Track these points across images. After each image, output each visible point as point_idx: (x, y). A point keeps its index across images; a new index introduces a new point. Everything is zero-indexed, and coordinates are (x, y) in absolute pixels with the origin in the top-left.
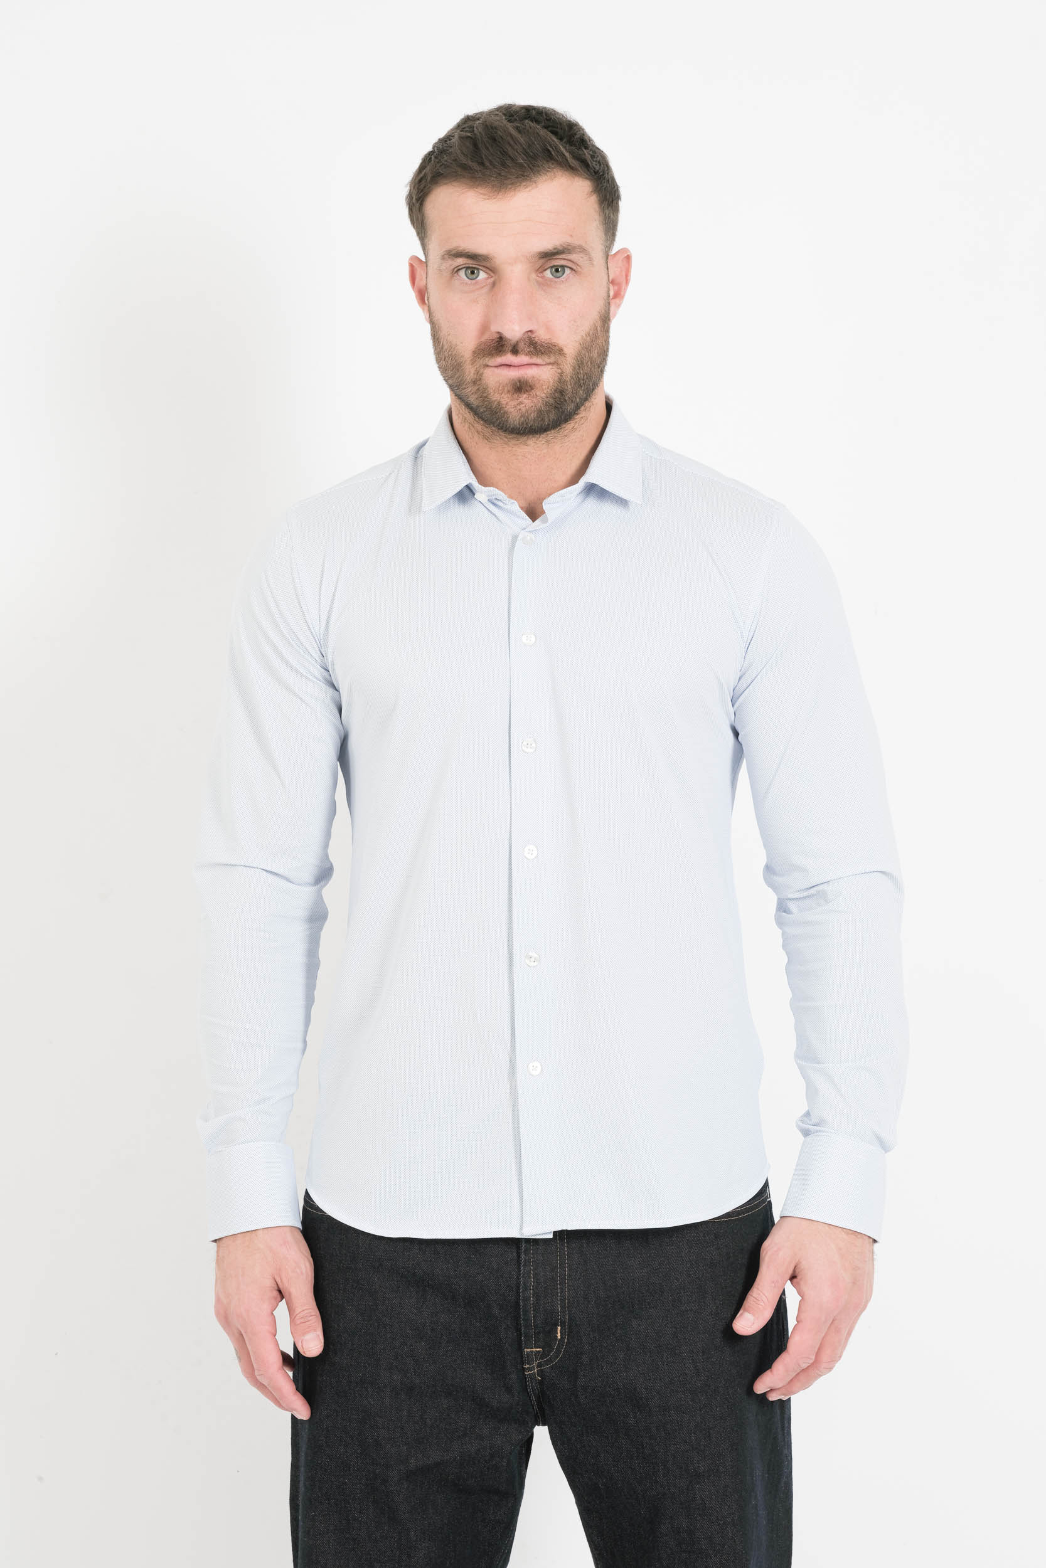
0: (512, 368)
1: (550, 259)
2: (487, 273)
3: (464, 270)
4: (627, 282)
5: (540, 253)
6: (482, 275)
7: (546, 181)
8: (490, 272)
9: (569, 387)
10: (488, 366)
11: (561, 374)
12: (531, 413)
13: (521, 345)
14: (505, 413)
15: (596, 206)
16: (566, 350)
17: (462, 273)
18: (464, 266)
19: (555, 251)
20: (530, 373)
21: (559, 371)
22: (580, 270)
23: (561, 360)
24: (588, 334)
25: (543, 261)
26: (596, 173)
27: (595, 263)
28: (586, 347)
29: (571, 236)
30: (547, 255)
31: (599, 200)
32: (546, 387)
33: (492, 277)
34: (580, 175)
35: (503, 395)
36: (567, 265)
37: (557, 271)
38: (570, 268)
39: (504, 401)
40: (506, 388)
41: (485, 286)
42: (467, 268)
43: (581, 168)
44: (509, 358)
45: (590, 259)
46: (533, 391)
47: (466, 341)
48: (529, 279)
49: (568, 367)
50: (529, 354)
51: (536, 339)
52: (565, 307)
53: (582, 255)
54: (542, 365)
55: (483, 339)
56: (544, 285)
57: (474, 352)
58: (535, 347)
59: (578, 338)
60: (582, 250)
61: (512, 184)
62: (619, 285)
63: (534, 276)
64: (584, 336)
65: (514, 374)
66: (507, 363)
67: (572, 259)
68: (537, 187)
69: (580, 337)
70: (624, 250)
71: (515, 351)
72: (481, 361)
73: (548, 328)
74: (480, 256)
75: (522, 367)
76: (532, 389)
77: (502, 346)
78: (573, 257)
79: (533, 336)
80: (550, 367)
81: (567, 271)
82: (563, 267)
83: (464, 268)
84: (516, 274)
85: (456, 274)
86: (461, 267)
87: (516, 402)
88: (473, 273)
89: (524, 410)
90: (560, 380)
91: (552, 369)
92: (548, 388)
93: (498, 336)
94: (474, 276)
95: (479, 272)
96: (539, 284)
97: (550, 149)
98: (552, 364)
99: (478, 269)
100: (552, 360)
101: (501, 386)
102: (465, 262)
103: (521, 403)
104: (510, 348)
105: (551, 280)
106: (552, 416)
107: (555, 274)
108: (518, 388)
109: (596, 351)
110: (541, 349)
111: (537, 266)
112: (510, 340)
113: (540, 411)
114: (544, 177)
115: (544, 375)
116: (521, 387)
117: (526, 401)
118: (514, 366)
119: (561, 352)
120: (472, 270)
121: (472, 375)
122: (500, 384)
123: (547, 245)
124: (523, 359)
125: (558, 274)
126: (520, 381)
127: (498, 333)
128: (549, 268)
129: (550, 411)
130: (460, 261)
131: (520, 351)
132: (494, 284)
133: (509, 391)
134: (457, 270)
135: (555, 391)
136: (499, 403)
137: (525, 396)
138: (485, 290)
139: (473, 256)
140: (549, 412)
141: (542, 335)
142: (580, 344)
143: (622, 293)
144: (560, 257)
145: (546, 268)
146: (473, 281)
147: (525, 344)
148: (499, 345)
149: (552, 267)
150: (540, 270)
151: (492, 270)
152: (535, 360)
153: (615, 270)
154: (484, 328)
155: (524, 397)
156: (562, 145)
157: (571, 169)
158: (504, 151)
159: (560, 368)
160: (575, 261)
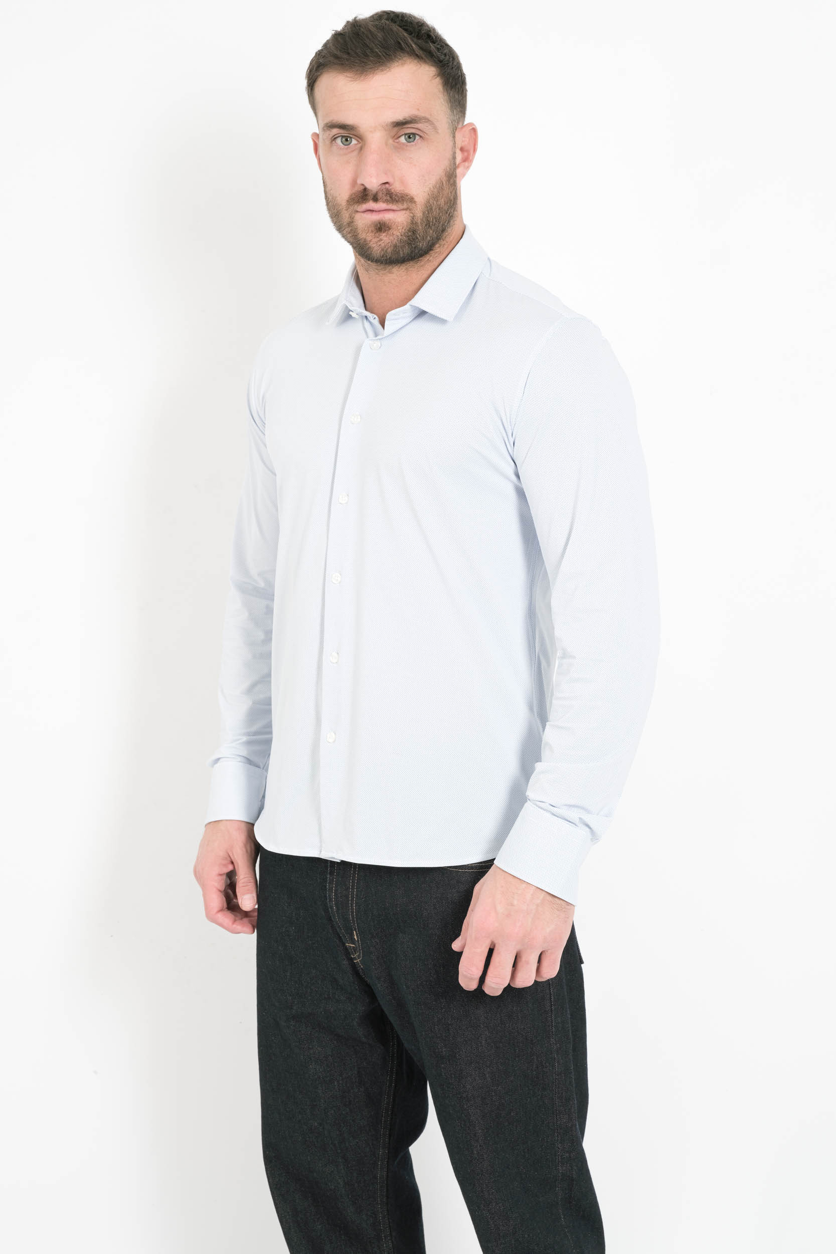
0: (374, 213)
1: (402, 128)
2: (358, 141)
3: (340, 138)
4: (475, 150)
5: (393, 123)
6: (354, 142)
7: (397, 66)
8: (358, 139)
9: (420, 227)
10: (357, 212)
11: (413, 218)
12: (388, 248)
13: (380, 195)
14: (370, 248)
15: (440, 87)
16: (416, 199)
17: (339, 141)
18: (340, 135)
19: (404, 121)
20: (388, 217)
21: (412, 215)
22: (427, 137)
23: (412, 206)
24: (435, 187)
25: (396, 129)
26: (441, 61)
27: (439, 131)
28: (434, 196)
29: (418, 110)
30: (400, 124)
31: (443, 83)
32: (401, 227)
33: (360, 143)
34: (425, 62)
35: (368, 234)
36: (417, 133)
37: (409, 137)
38: (421, 137)
39: (369, 239)
40: (370, 229)
41: (355, 150)
42: (343, 137)
43: (426, 57)
44: (371, 205)
45: (435, 128)
46: (390, 231)
47: (343, 194)
48: (386, 144)
49: (419, 213)
50: (386, 201)
51: (393, 191)
52: (415, 165)
53: (426, 124)
54: (397, 211)
55: (354, 191)
56: (399, 148)
57: (348, 201)
58: (391, 196)
59: (427, 189)
60: (427, 120)
61: (371, 68)
62: (468, 151)
63: (391, 141)
64: (432, 187)
65: (375, 217)
66: (371, 209)
67: (420, 128)
68: (391, 71)
69: (428, 189)
70: (470, 124)
71: (375, 199)
72: (352, 208)
73: (402, 182)
74: (348, 126)
75: (381, 212)
76: (390, 229)
77: (366, 195)
78: (419, 126)
79: (391, 188)
80: (404, 212)
81: (417, 137)
82: (414, 134)
83: (341, 136)
84: (376, 139)
85: (334, 142)
86: (337, 136)
87: (376, 240)
88: (347, 140)
89: (383, 245)
90: (413, 222)
91: (405, 213)
92: (403, 228)
93: (362, 188)
94: (348, 143)
95: (352, 140)
96: (396, 148)
97: (400, 41)
98: (406, 209)
99: (351, 138)
100: (405, 206)
101: (367, 226)
102: (338, 132)
103: (381, 240)
104: (372, 197)
105: (403, 144)
106: (407, 250)
107: (408, 140)
108: (379, 228)
109: (443, 200)
110: (396, 198)
111: (393, 133)
112: (371, 191)
113: (395, 246)
114: (396, 64)
115: (399, 218)
116: (381, 227)
117: (385, 238)
118: (376, 211)
119: (412, 200)
120: (347, 138)
121: (347, 219)
122: (366, 225)
123: (399, 116)
124: (381, 205)
125: (411, 140)
126: (380, 223)
127: (363, 185)
128: (403, 135)
129: (404, 246)
130: (335, 131)
131: (379, 198)
132: (361, 149)
133: (372, 231)
134: (334, 139)
135: (409, 231)
136: (365, 240)
137: (384, 234)
138: (355, 153)
139: (343, 127)
140: (402, 247)
141: (397, 187)
142: (429, 194)
143: (471, 158)
144: (409, 126)
145: (400, 135)
146: (346, 147)
147: (383, 194)
148: (363, 195)
149: (406, 134)
150: (396, 137)
151: (360, 138)
152: (391, 206)
153: (462, 139)
154: (354, 183)
155: (383, 236)
156: (411, 38)
157: (418, 57)
158: (364, 43)
159: (412, 213)
160: (422, 129)
